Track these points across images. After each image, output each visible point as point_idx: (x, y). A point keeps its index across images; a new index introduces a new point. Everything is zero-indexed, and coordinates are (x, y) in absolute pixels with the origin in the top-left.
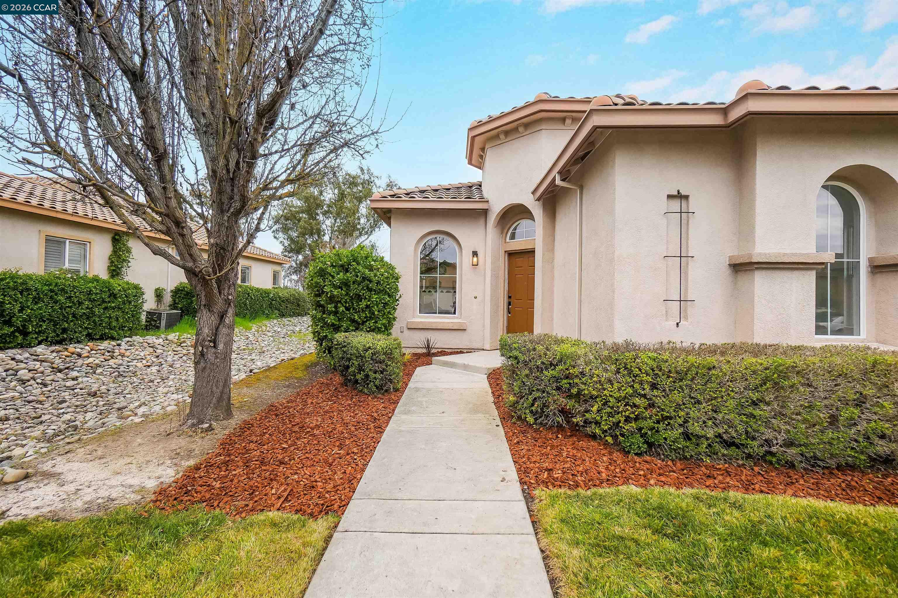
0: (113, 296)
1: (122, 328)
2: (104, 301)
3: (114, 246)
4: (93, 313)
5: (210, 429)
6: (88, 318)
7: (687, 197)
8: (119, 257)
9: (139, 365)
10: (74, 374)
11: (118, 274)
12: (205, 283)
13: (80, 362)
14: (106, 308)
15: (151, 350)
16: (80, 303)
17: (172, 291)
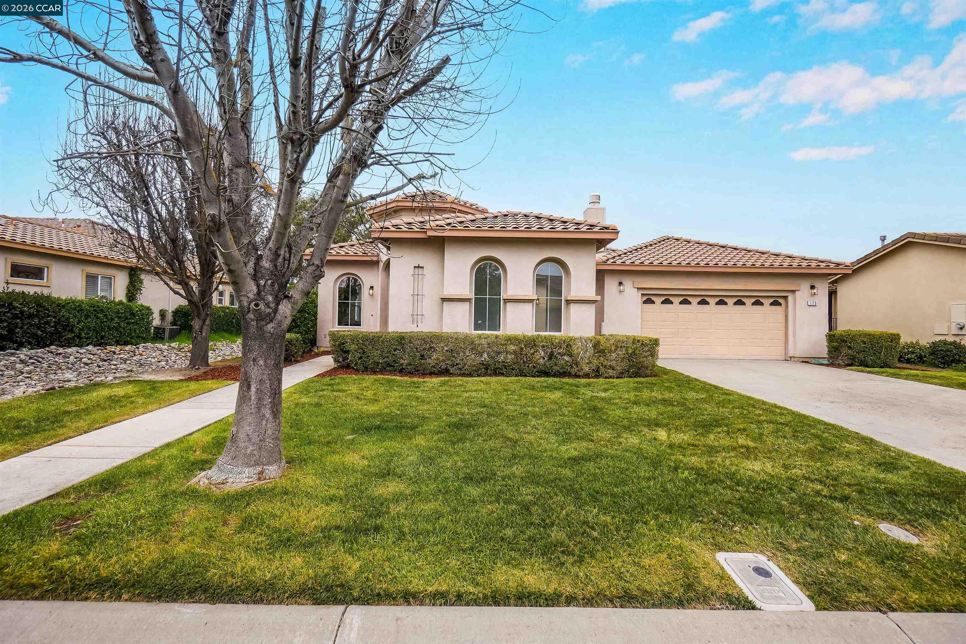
0: (133, 314)
1: (138, 337)
2: (127, 318)
3: (130, 279)
4: (119, 326)
5: (199, 368)
6: (116, 330)
7: (423, 267)
8: (134, 286)
9: (153, 360)
10: (115, 363)
11: (133, 299)
12: (197, 306)
13: (116, 356)
14: (128, 323)
15: (160, 352)
16: (112, 319)
17: (173, 312)
